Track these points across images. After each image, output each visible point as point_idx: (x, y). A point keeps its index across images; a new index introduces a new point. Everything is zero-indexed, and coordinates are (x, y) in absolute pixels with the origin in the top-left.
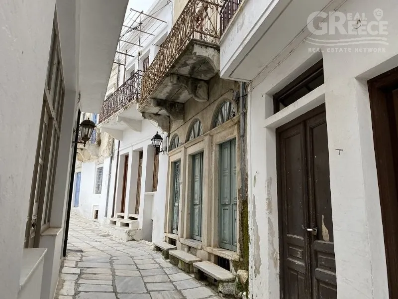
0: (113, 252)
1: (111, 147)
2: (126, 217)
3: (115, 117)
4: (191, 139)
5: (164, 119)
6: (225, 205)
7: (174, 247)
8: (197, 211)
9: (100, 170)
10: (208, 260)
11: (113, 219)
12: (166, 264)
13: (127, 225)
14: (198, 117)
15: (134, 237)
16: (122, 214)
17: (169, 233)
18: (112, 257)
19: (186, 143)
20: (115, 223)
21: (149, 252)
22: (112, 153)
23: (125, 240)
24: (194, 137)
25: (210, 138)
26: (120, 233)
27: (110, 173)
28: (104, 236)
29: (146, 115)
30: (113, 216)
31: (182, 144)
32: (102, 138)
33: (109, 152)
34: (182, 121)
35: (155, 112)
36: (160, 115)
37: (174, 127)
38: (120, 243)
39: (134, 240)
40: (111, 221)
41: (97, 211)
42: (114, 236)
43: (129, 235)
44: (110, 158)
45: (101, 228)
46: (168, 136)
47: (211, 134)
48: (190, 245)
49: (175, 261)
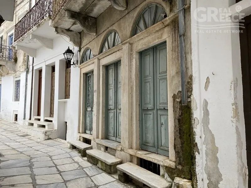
0: (31, 152)
1: (26, 63)
2: (42, 120)
3: (28, 36)
4: (104, 50)
5: (75, 35)
6: (148, 110)
7: (90, 146)
8: (111, 115)
9: (18, 83)
10: (130, 162)
11: (31, 122)
12: (84, 162)
13: (44, 126)
14: (114, 27)
15: (50, 137)
16: (38, 117)
17: (82, 133)
18: (31, 159)
19: (99, 54)
20: (32, 124)
21: (65, 150)
22: (27, 68)
23: (43, 140)
24: (109, 48)
25: (130, 45)
26: (38, 134)
27: (26, 85)
28: (23, 136)
29: (59, 30)
30: (30, 119)
31: (94, 56)
32: (18, 56)
33: (24, 67)
34: (95, 34)
35: (67, 28)
36: (71, 31)
37: (85, 42)
38: (38, 142)
39: (50, 139)
40: (29, 123)
41: (16, 115)
42: (32, 135)
43: (45, 135)
44: (25, 73)
45: (20, 129)
46: (80, 51)
47: (131, 42)
48: (107, 146)
49: (94, 161)
